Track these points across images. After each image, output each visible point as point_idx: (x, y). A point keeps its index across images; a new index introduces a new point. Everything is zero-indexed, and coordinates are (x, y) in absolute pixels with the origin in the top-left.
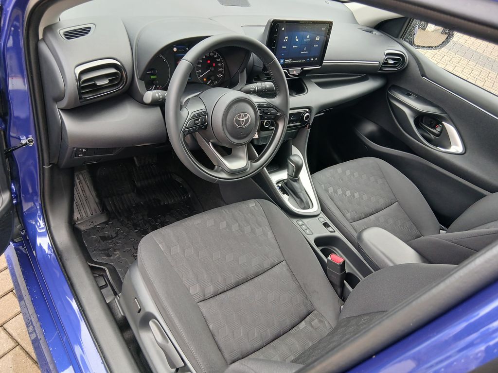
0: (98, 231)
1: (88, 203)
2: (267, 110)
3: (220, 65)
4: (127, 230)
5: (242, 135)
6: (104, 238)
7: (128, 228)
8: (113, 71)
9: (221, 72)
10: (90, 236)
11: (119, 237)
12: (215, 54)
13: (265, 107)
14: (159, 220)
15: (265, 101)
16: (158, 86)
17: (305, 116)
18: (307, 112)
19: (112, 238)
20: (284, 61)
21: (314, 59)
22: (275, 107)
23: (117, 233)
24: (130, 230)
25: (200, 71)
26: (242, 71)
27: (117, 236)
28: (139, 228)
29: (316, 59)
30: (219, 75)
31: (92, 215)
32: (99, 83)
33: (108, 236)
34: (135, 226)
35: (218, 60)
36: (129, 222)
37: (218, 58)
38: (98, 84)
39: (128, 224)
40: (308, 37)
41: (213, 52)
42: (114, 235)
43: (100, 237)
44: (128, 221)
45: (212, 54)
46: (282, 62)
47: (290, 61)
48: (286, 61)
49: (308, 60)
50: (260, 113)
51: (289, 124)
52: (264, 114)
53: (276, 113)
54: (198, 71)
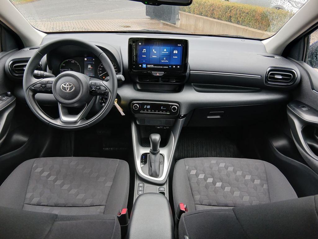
5: (67, 97)
13: (98, 85)
17: (172, 107)
20: (147, 66)
22: (105, 86)
25: (101, 72)
29: (178, 67)
38: (24, 69)
46: (144, 66)
47: (152, 66)
48: (149, 66)
49: (170, 67)
50: (94, 89)
51: (159, 112)
52: (97, 90)
53: (105, 90)
54: (99, 72)
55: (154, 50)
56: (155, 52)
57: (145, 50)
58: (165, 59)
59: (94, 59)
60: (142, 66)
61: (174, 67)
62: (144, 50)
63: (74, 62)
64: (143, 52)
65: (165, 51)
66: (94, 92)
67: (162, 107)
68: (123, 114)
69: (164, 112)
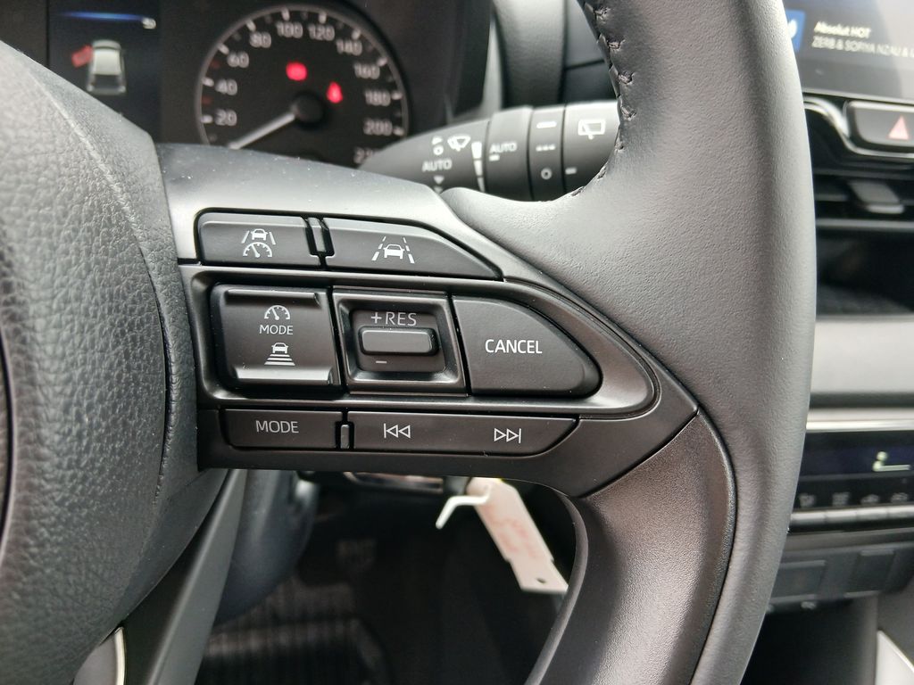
2: (422, 315)
3: (378, 100)
12: (344, 34)
13: (387, 278)
22: (554, 302)
25: (228, 118)
35: (366, 72)
37: (367, 58)
41: (330, 22)
45: (324, 34)
48: (827, 36)
50: (301, 361)
51: (855, 502)
52: (361, 378)
53: (570, 381)
54: (215, 116)
66: (292, 427)
67: (882, 456)
68: (542, 581)
69: (898, 504)
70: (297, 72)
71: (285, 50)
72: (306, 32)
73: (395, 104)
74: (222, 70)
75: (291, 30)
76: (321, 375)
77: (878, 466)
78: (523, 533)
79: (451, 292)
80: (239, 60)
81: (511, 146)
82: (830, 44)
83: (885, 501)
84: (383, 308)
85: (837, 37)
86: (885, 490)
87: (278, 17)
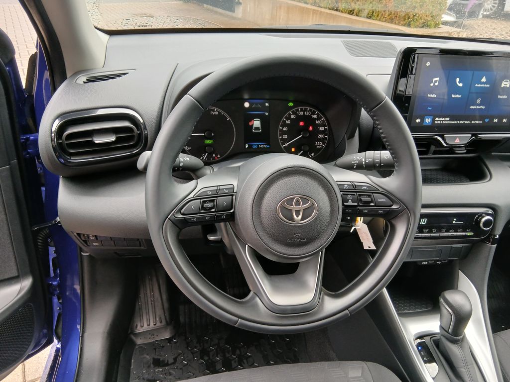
0: (155, 349)
1: (154, 307)
2: (369, 196)
3: (321, 129)
4: (190, 356)
5: (296, 238)
6: (157, 363)
7: (193, 353)
8: (126, 124)
9: (322, 140)
10: (143, 354)
11: (177, 365)
12: (313, 113)
13: (364, 191)
14: (238, 352)
15: (368, 181)
16: (214, 155)
17: (483, 220)
18: (488, 214)
19: (167, 365)
20: (434, 120)
21: (500, 120)
22: (387, 194)
23: (175, 359)
24: (194, 358)
25: (285, 136)
26: (352, 136)
27: (174, 363)
28: (206, 358)
29: (504, 120)
30: (319, 145)
31: (154, 325)
32: (97, 140)
33: (163, 361)
34: (204, 353)
35: (318, 122)
36: (198, 345)
37: (319, 119)
38: (96, 142)
39: (195, 347)
40: (484, 80)
41: (310, 110)
42: (171, 361)
43: (154, 359)
44: (197, 343)
45: (308, 113)
46: (428, 120)
47: (446, 120)
48: (438, 121)
49: (487, 120)
50: (353, 202)
51: (447, 231)
52: (361, 204)
53: (389, 204)
54: (282, 136)
55: (458, 80)
56: (461, 85)
57: (438, 79)
58: (479, 101)
59: (267, 104)
60: (423, 120)
61: (496, 120)
62: (435, 79)
63: (217, 113)
64: (432, 85)
65: (483, 83)
66: (351, 211)
67: (455, 219)
68: (369, 247)
69: (460, 232)
70: (302, 124)
71: (299, 118)
72: (304, 113)
73: (326, 130)
74: (284, 125)
75: (301, 113)
76: (356, 204)
77: (454, 222)
78: (367, 235)
79: (372, 193)
80: (288, 122)
81: (371, 160)
82: (439, 122)
83: (456, 231)
84: (363, 195)
85: (441, 121)
86: (456, 228)
87: (297, 110)
